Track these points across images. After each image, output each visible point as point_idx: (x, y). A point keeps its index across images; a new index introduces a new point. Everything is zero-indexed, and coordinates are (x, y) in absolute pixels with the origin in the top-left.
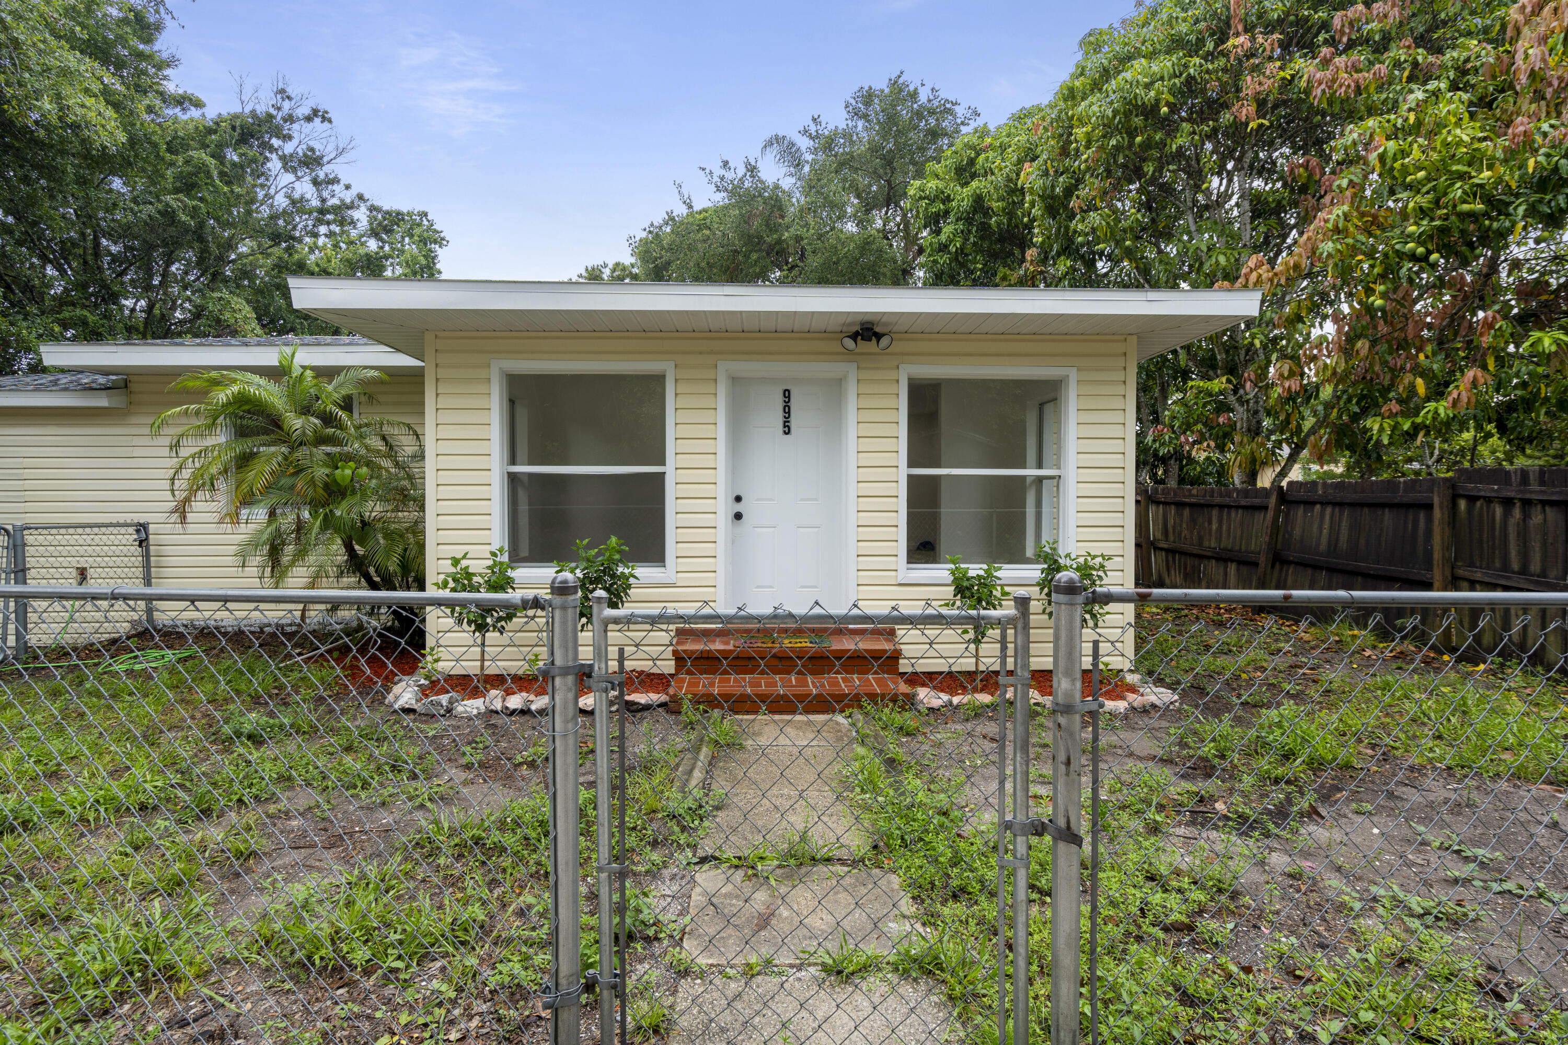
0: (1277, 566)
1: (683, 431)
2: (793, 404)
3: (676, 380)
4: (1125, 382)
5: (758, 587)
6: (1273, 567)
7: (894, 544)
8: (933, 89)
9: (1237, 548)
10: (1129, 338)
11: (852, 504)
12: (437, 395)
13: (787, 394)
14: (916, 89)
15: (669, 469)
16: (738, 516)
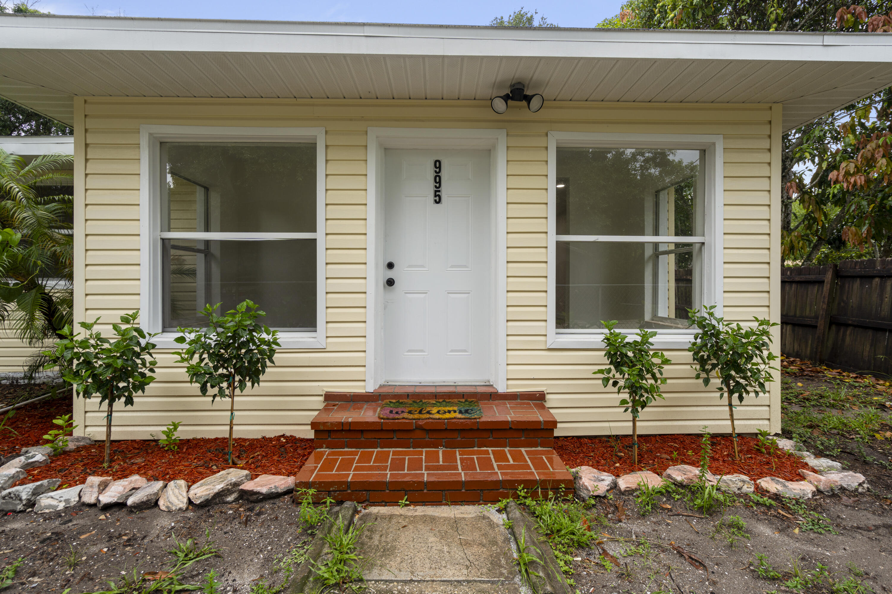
0: (834, 327)
1: (333, 197)
2: (444, 175)
3: (327, 146)
4: (770, 150)
5: (410, 351)
6: (830, 328)
7: (543, 309)
8: (542, 18)
9: (792, 314)
10: (774, 106)
11: (502, 270)
12: (87, 160)
13: (438, 165)
14: (532, 17)
15: (319, 236)
16: (390, 282)
